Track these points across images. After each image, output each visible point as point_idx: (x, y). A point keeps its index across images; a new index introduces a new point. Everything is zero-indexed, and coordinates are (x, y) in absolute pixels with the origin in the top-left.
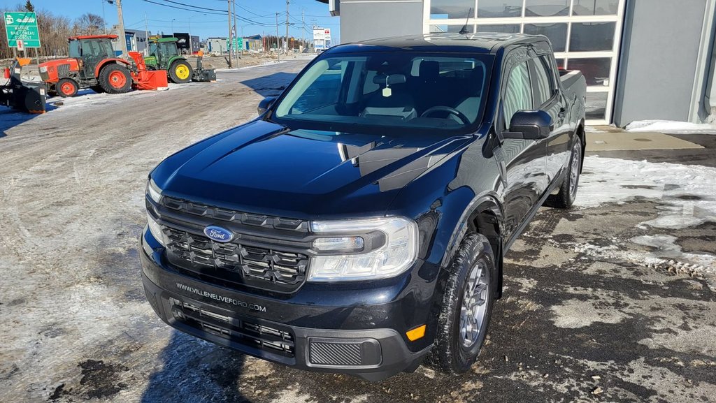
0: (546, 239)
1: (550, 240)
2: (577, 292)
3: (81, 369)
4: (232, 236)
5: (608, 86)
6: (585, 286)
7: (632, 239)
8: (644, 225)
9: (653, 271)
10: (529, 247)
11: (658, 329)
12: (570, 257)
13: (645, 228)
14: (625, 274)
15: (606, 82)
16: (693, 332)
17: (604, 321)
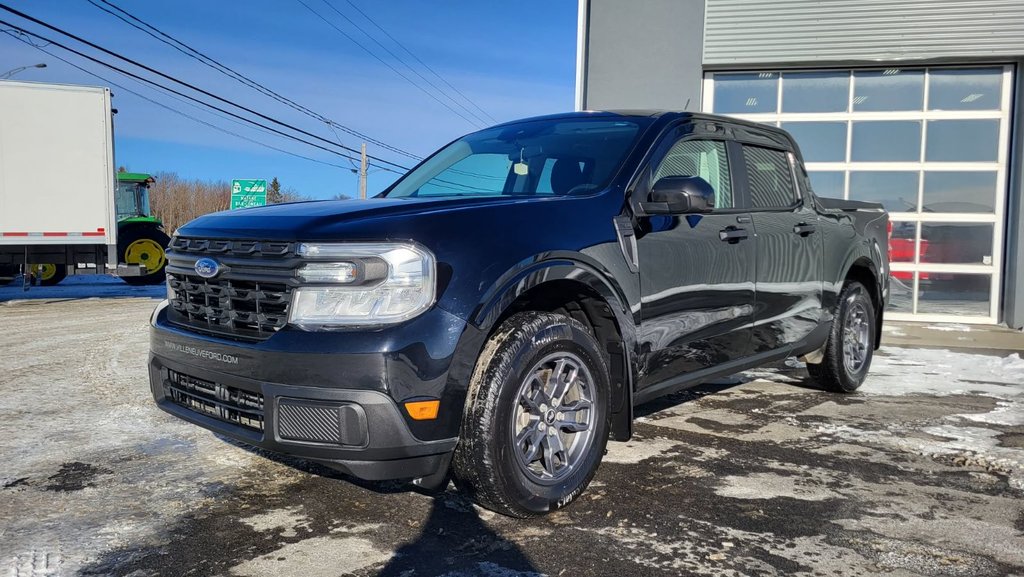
0: (784, 417)
1: (790, 419)
2: (783, 468)
3: (62, 468)
4: (218, 268)
5: (991, 264)
6: (798, 463)
7: (923, 429)
8: (960, 417)
9: (930, 460)
10: (750, 422)
11: (878, 512)
12: (804, 436)
13: (958, 420)
14: (878, 457)
15: (986, 259)
16: (936, 521)
17: (797, 497)
